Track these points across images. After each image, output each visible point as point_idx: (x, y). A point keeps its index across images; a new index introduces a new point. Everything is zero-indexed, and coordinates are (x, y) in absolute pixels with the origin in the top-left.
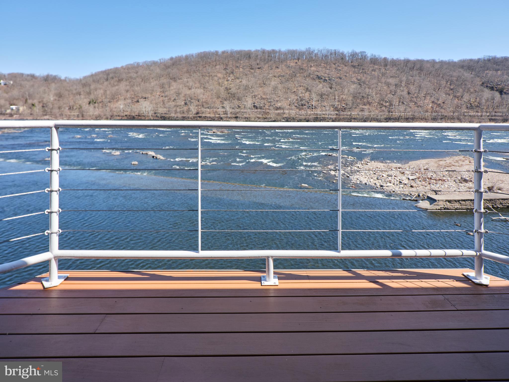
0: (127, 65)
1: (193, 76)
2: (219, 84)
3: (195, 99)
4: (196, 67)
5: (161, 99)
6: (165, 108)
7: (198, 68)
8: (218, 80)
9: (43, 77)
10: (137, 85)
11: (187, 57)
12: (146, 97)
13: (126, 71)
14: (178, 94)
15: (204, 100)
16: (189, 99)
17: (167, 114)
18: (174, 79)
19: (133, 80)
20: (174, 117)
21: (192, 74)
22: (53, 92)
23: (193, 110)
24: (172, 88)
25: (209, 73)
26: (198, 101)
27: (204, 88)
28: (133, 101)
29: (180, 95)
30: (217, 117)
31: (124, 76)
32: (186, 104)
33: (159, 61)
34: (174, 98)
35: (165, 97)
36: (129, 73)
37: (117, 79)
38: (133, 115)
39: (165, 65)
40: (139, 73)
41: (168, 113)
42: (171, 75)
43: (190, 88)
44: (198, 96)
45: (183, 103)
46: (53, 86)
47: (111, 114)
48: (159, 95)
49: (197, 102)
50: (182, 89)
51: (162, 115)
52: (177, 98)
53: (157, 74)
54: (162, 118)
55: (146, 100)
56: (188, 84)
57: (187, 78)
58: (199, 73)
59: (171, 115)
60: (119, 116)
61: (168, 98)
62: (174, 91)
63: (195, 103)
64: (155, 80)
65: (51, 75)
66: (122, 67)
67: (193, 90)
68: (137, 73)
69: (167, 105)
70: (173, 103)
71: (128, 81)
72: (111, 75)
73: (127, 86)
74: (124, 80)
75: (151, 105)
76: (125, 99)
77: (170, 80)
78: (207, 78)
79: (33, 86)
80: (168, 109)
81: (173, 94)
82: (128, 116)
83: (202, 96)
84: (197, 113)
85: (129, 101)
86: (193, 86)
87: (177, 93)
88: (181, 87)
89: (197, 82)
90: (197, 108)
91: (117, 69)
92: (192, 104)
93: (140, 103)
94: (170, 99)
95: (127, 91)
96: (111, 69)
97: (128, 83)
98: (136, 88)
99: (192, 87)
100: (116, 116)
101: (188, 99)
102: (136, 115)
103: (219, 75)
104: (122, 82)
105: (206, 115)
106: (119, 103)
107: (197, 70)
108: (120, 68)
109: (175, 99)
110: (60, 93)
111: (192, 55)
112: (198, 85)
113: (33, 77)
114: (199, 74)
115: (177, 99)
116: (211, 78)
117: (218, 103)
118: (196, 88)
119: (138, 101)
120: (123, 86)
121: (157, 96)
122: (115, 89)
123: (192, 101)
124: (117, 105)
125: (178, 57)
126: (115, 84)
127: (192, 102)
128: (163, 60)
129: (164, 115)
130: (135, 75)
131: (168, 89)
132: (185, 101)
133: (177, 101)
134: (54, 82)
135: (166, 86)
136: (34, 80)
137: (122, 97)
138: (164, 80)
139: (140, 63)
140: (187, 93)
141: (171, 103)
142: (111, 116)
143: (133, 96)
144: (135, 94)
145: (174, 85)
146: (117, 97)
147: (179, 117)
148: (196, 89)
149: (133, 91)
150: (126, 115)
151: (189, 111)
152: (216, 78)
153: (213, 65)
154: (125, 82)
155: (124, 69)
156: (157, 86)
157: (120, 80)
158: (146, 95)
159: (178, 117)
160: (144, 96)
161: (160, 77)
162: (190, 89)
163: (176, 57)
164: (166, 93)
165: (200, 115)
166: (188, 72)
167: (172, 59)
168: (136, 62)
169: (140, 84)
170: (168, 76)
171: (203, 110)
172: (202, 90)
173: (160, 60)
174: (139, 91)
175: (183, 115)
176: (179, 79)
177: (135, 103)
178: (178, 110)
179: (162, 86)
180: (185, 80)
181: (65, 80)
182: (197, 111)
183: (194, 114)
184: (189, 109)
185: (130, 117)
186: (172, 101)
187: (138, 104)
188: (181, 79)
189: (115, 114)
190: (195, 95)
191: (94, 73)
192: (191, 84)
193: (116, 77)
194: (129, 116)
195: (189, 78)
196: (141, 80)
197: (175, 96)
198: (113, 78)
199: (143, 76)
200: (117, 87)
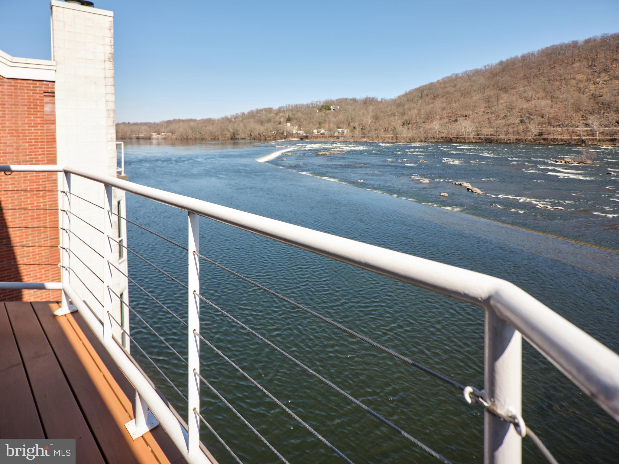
0: (443, 79)
1: (534, 83)
2: (579, 90)
3: (536, 115)
4: (539, 70)
5: (486, 116)
6: (491, 127)
7: (541, 70)
8: (577, 84)
9: (363, 100)
10: (455, 101)
11: (524, 58)
12: (467, 114)
13: (443, 85)
14: (511, 109)
15: (551, 116)
16: (527, 115)
17: (494, 136)
18: (505, 90)
19: (450, 95)
20: (504, 139)
21: (532, 80)
22: (371, 114)
23: (533, 130)
24: (502, 101)
25: (560, 76)
26: (542, 117)
27: (552, 97)
28: (451, 121)
29: (514, 111)
30: (575, 140)
31: (440, 92)
32: (522, 121)
33: (484, 68)
34: (504, 114)
35: (492, 114)
36: (446, 87)
37: (432, 96)
38: (451, 136)
39: (491, 73)
40: (458, 87)
41: (495, 134)
42: (500, 85)
43: (529, 99)
44: (541, 110)
45: (518, 120)
46: (371, 108)
47: (425, 136)
48: (484, 112)
49: (540, 118)
50: (517, 101)
51: (487, 137)
52: (509, 114)
53: (480, 85)
54: (488, 141)
55: (466, 119)
56: (525, 95)
57: (524, 87)
58: (544, 77)
59: (500, 137)
60: (434, 138)
61: (496, 114)
62: (505, 105)
63: (536, 120)
64: (478, 93)
65: (369, 98)
66: (438, 82)
67: (533, 102)
68: (455, 86)
69: (494, 124)
70: (503, 121)
71: (444, 97)
72: (425, 93)
73: (443, 102)
74: (440, 96)
75: (472, 125)
76: (441, 119)
77: (499, 91)
78: (558, 83)
79: (354, 109)
80: (496, 129)
81: (503, 109)
82: (444, 138)
83: (548, 109)
84: (541, 134)
85: (446, 120)
86: (534, 96)
87: (509, 108)
88: (514, 99)
89: (540, 90)
90: (540, 126)
91: (432, 84)
92: (531, 122)
93: (459, 123)
94: (498, 116)
95: (444, 109)
96: (425, 86)
97: (444, 100)
98: (454, 105)
99: (531, 98)
100: (431, 138)
101: (525, 115)
102: (454, 137)
103: (580, 77)
104: (438, 98)
105: (555, 137)
106: (435, 123)
107: (540, 74)
108: (435, 83)
109: (506, 116)
110: (376, 115)
111: (533, 54)
112: (541, 94)
113: (354, 100)
114: (543, 79)
115: (509, 116)
116: (564, 82)
117: (577, 119)
118: (538, 98)
119: (456, 121)
120: (438, 104)
121: (481, 114)
122: (429, 107)
123: (532, 117)
124: (431, 126)
125: (511, 59)
126: (430, 101)
127: (532, 119)
128: (489, 66)
129: (490, 137)
130: (452, 89)
131: (496, 103)
132: (521, 117)
133: (509, 118)
134: (371, 104)
135: (494, 100)
136: (355, 104)
137: (438, 116)
138: (490, 92)
139: (459, 74)
140: (525, 106)
141: (500, 121)
142: (426, 139)
143: (450, 115)
144: (453, 112)
145: (505, 98)
146: (432, 116)
147: (512, 139)
148: (539, 101)
149: (451, 109)
150: (442, 137)
151: (526, 131)
152: (573, 82)
153: (568, 63)
154: (440, 99)
155: (440, 83)
156: (480, 101)
157: (435, 97)
158: (466, 112)
159: (510, 140)
160: (464, 113)
161: (484, 89)
162: (528, 101)
163: (508, 60)
164: (493, 109)
165: (545, 137)
166: (525, 77)
167: (501, 63)
168: (454, 74)
169: (459, 100)
170: (496, 86)
171: (551, 129)
172: (549, 102)
173: (485, 66)
174: (458, 108)
175: (517, 137)
176: (512, 89)
177: (453, 122)
178: (511, 130)
179: (488, 100)
180: (522, 89)
181: (381, 102)
182: (541, 131)
183: (536, 136)
184: (527, 128)
185: (446, 140)
186: (501, 118)
187: (457, 123)
188: (514, 88)
189: (430, 135)
190: (537, 109)
191: (408, 91)
192: (530, 94)
193: (431, 94)
194: (446, 138)
195: (526, 86)
196: (460, 94)
197: (506, 112)
198: (427, 95)
199: (462, 89)
200: (432, 105)
